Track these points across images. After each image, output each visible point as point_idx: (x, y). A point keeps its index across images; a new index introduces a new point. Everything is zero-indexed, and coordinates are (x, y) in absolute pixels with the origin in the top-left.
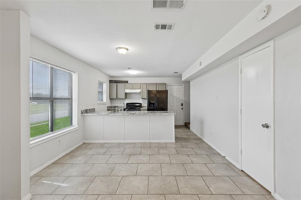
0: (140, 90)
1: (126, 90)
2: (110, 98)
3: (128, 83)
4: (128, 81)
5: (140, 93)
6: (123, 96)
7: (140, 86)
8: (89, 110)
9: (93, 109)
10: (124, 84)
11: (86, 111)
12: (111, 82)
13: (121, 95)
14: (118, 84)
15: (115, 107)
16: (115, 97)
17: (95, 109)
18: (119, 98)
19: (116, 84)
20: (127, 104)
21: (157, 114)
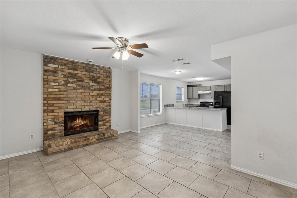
0: (210, 92)
1: (199, 92)
2: (188, 98)
3: (201, 86)
4: (201, 85)
5: (210, 94)
6: (197, 96)
7: (210, 88)
8: (170, 105)
9: (172, 105)
10: (197, 87)
11: (167, 106)
12: (188, 86)
13: (196, 96)
14: (193, 87)
15: (192, 104)
16: (191, 97)
17: (173, 105)
18: (194, 98)
19: (191, 88)
20: (201, 102)
21: (206, 109)
